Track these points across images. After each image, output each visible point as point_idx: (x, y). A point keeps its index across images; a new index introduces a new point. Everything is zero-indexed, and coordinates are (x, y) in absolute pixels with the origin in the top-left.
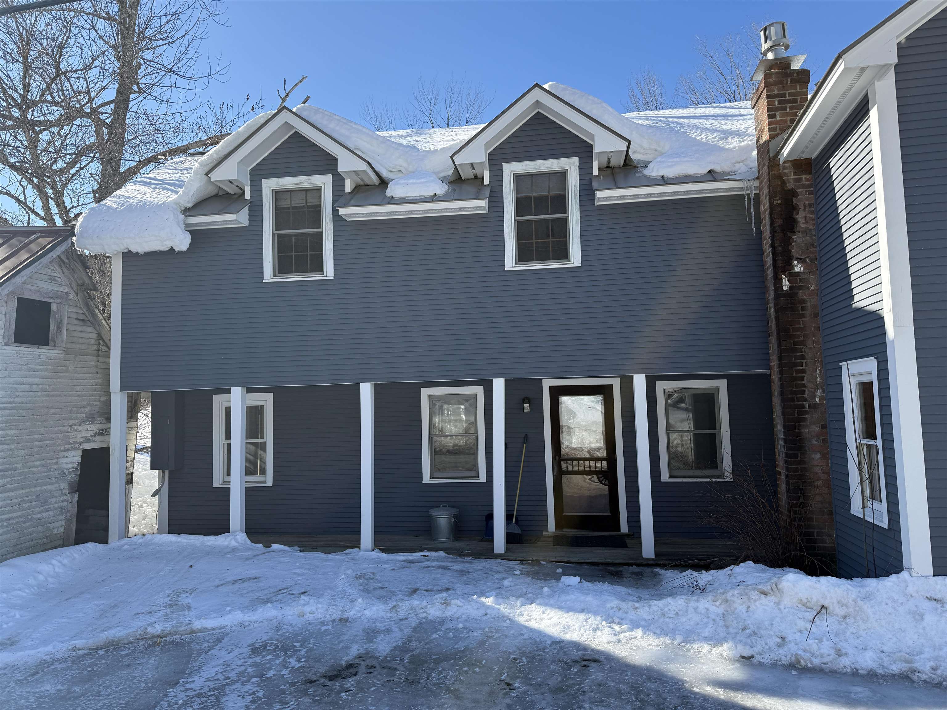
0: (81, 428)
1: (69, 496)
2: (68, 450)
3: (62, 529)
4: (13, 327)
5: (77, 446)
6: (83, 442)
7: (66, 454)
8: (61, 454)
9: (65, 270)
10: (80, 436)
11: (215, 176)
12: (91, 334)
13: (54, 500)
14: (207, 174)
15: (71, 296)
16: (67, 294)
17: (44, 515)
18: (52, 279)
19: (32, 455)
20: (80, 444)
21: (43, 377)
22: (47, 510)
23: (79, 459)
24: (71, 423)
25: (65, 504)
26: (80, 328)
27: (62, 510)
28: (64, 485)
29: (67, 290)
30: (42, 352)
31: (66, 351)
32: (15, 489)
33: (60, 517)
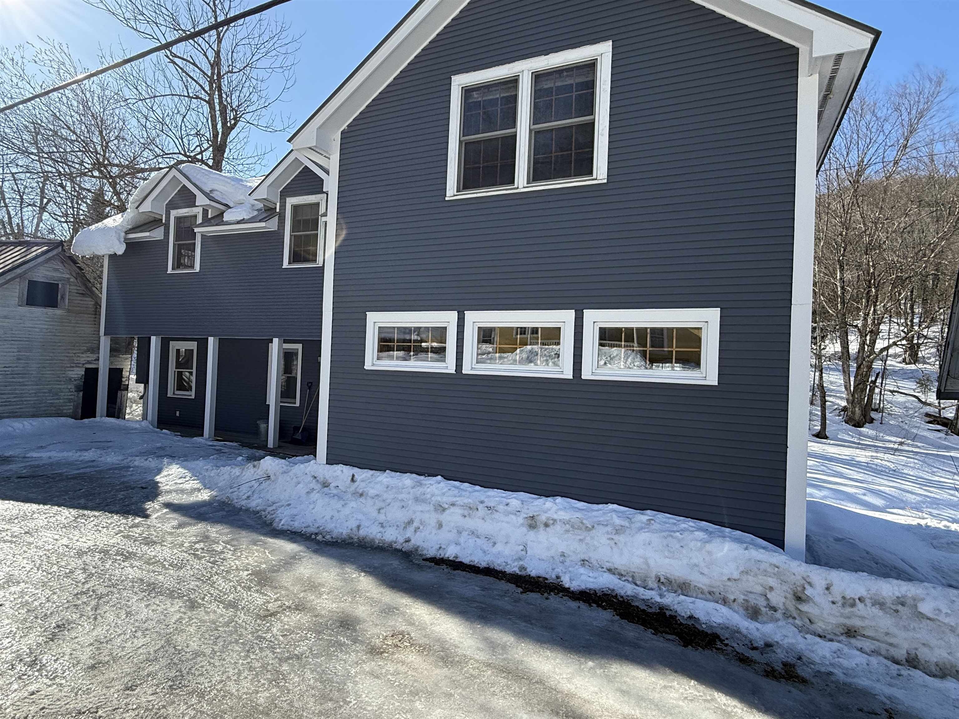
0: (84, 355)
1: (76, 393)
2: (73, 367)
3: (71, 411)
4: (25, 296)
5: (81, 365)
6: (86, 363)
7: (72, 369)
8: (68, 369)
9: (66, 265)
10: (82, 360)
11: (142, 209)
12: (90, 302)
13: (63, 394)
14: (137, 208)
15: (72, 280)
16: (69, 279)
17: (56, 401)
18: (57, 270)
19: (44, 367)
20: (83, 364)
21: (51, 325)
22: (57, 399)
23: (83, 373)
24: (74, 352)
25: (73, 397)
26: (79, 298)
27: (70, 400)
28: (71, 386)
29: (68, 276)
30: (50, 311)
31: (69, 311)
32: (32, 385)
33: (69, 404)
